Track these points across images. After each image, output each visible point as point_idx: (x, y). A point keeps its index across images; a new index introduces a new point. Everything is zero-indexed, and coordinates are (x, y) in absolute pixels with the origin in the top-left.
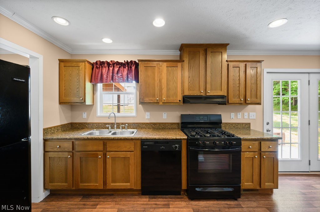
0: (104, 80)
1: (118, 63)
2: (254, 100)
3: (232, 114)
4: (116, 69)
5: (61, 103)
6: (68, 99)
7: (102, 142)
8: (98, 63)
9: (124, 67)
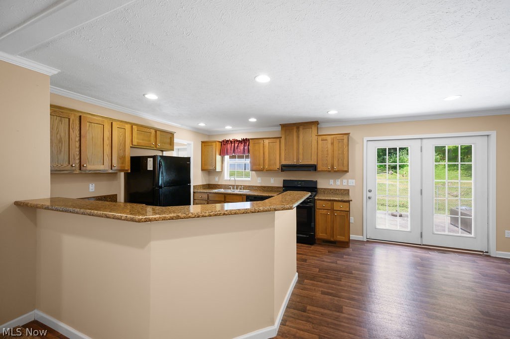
0: (229, 153)
1: (237, 141)
2: (341, 168)
3: (331, 180)
4: (236, 145)
5: (202, 170)
6: (206, 167)
7: (223, 195)
8: (225, 141)
9: (242, 143)
